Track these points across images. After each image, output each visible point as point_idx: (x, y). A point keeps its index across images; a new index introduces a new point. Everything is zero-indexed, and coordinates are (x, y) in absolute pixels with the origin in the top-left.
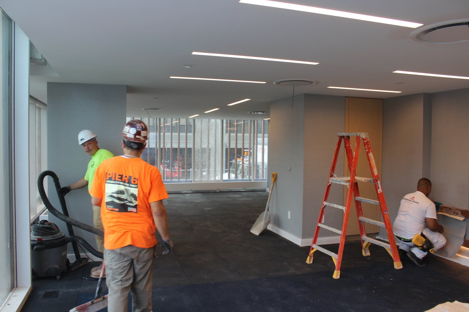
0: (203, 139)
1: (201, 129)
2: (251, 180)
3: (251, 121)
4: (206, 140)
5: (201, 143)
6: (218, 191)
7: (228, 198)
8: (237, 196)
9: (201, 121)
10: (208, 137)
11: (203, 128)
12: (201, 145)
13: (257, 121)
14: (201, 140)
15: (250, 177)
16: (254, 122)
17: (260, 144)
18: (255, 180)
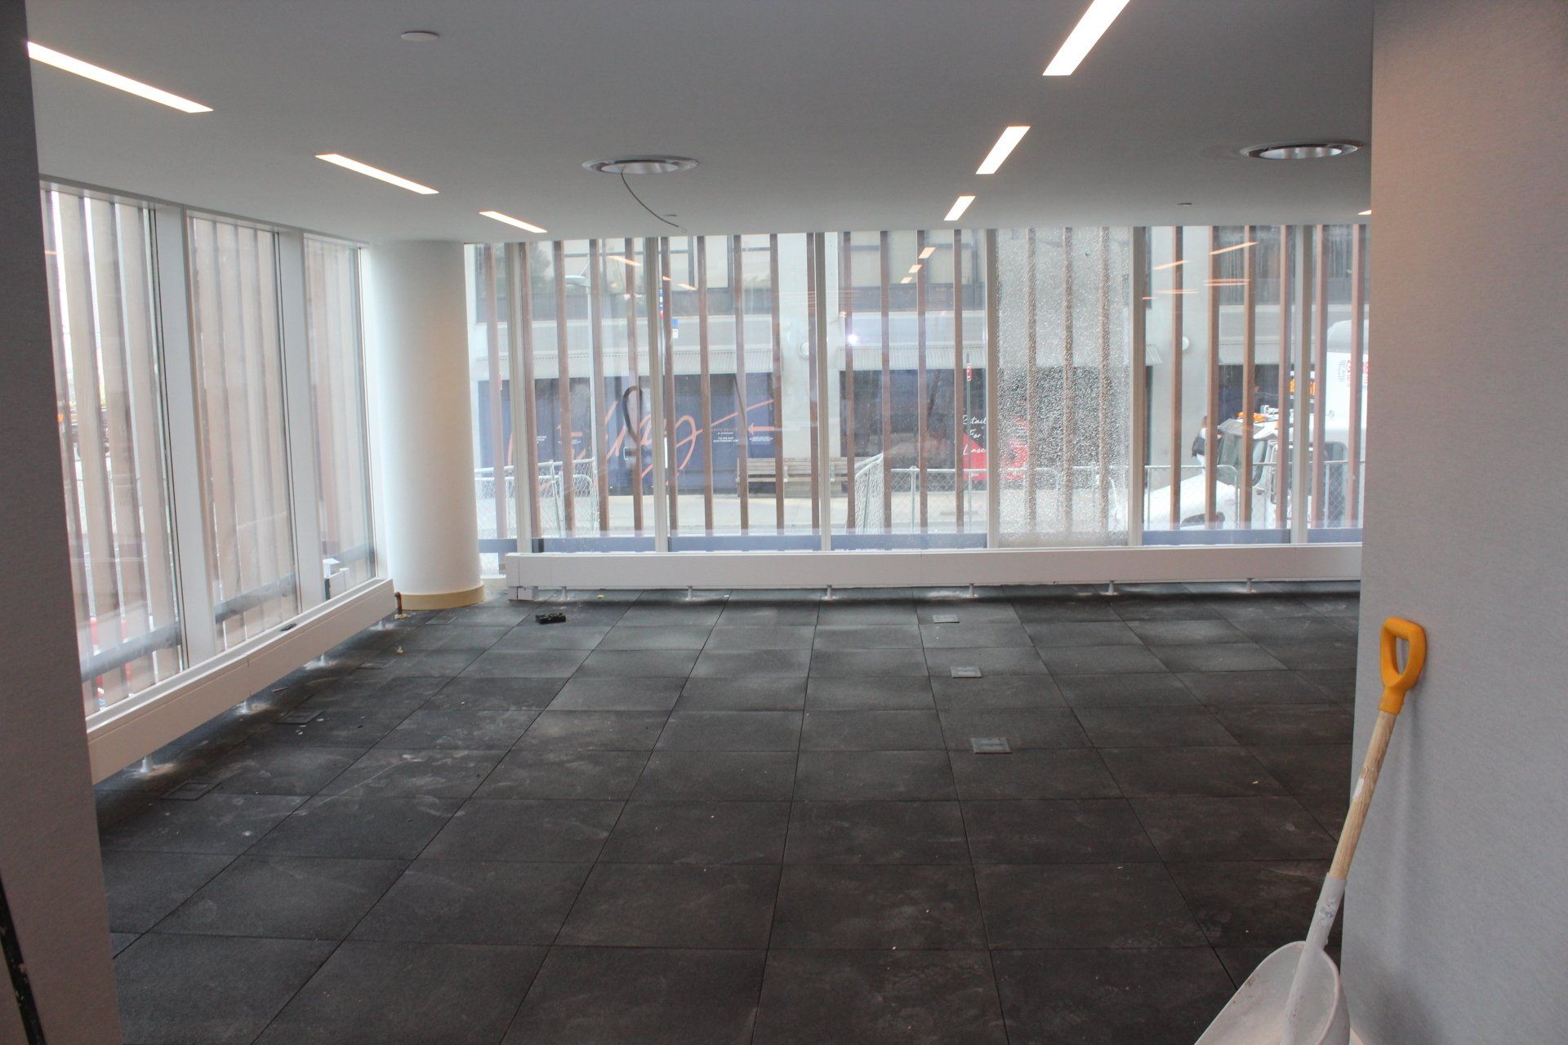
0: (1039, 330)
1: (1032, 278)
2: (1286, 536)
3: (1289, 228)
4: (1055, 334)
5: (1033, 348)
6: (1110, 592)
7: (1148, 643)
8: (1199, 630)
9: (1032, 240)
10: (1070, 317)
11: (1038, 276)
12: (1032, 359)
13: (1325, 228)
14: (1032, 337)
15: (1282, 516)
16: (1308, 231)
17: (1339, 347)
18: (1314, 536)
